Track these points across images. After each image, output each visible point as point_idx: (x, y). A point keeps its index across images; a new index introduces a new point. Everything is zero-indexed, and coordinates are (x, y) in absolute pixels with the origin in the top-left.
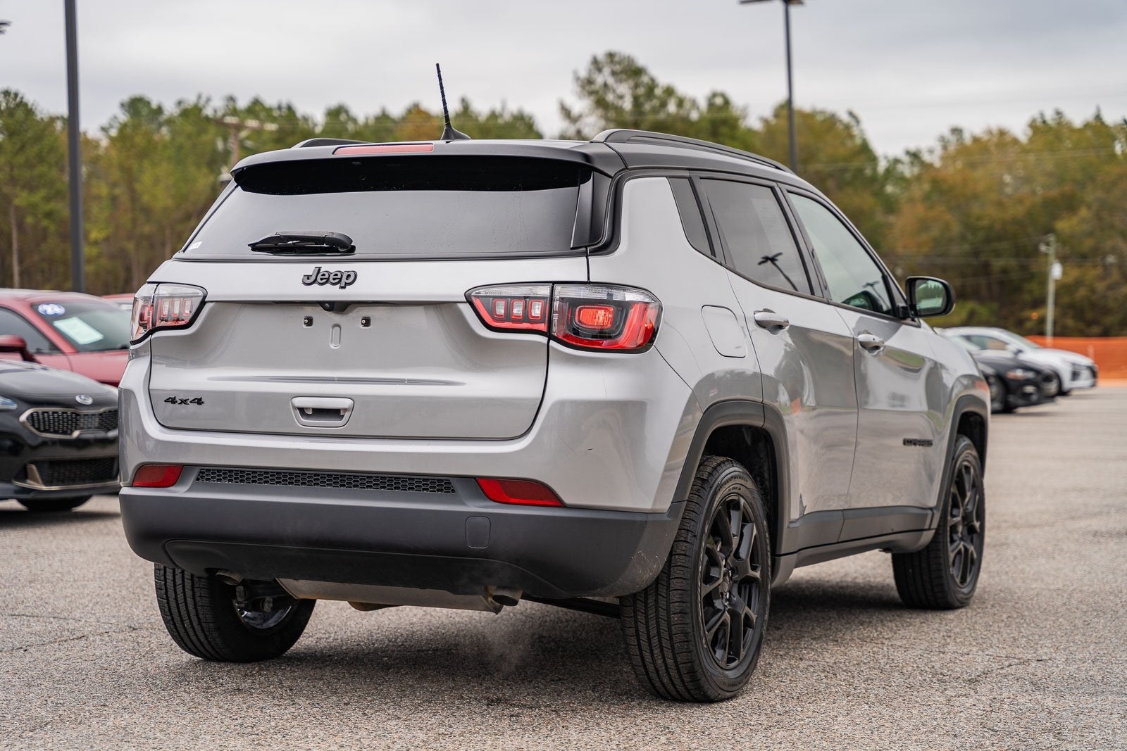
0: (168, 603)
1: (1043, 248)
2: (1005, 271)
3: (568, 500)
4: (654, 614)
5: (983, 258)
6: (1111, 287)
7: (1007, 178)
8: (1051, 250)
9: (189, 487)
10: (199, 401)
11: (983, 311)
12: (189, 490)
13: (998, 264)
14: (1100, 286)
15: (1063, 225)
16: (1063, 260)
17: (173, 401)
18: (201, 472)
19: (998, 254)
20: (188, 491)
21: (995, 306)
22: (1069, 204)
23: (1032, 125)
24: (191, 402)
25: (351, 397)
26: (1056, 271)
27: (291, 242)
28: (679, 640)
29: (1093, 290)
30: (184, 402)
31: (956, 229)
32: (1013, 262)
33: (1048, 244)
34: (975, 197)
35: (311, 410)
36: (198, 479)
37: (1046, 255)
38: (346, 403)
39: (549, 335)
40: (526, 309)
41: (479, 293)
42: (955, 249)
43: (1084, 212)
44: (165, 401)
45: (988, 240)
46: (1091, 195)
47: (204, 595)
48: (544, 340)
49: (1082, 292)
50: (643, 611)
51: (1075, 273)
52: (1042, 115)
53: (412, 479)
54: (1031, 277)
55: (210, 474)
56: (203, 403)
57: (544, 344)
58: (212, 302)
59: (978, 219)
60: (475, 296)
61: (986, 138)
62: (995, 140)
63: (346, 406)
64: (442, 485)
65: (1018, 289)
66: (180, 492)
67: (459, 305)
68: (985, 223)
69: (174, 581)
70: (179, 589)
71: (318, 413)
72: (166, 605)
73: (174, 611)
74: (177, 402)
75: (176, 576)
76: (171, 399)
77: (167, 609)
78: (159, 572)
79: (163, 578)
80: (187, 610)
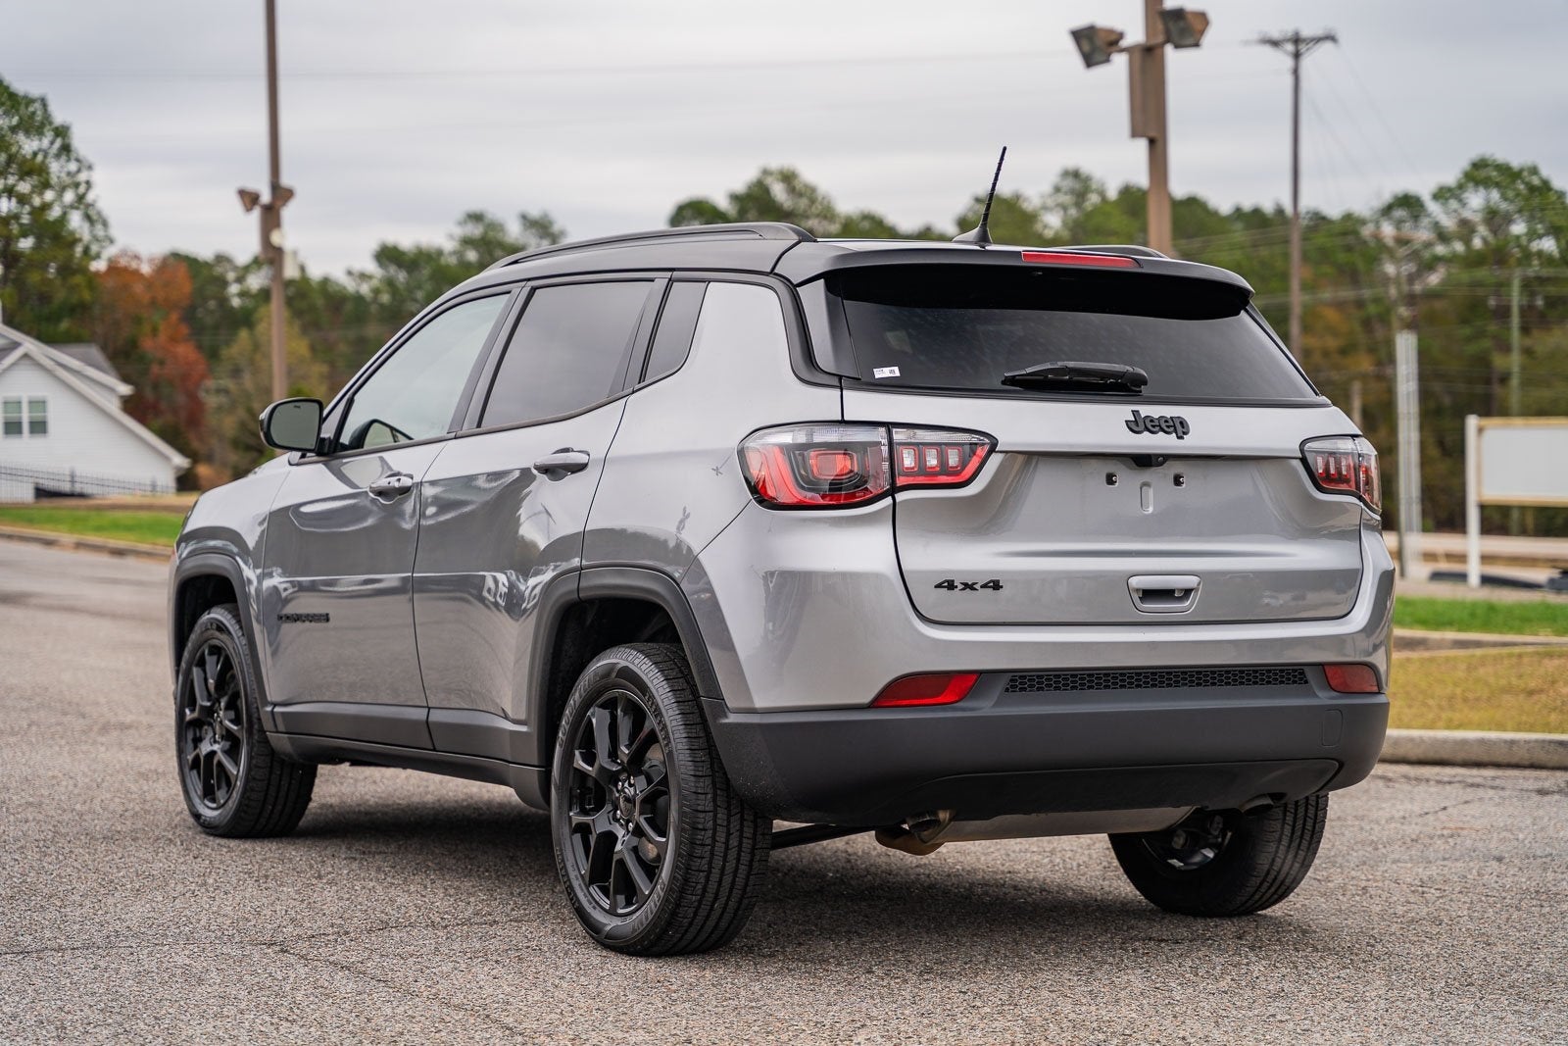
9: (996, 698)
10: (997, 586)
12: (996, 705)
17: (951, 585)
18: (1011, 680)
20: (994, 706)
24: (982, 587)
25: (1194, 574)
30: (969, 586)
36: (1007, 690)
38: (1191, 581)
39: (1358, 495)
41: (1307, 447)
44: (936, 587)
48: (1357, 501)
55: (1024, 681)
56: (1002, 587)
57: (1359, 506)
58: (1003, 452)
63: (1189, 586)
64: (1296, 675)
66: (985, 707)
67: (1292, 461)
69: (727, 843)
70: (732, 854)
71: (1149, 594)
72: (703, 880)
73: (712, 887)
74: (956, 587)
75: (732, 836)
76: (946, 584)
77: (699, 886)
78: (703, 833)
79: (708, 841)
80: (733, 883)
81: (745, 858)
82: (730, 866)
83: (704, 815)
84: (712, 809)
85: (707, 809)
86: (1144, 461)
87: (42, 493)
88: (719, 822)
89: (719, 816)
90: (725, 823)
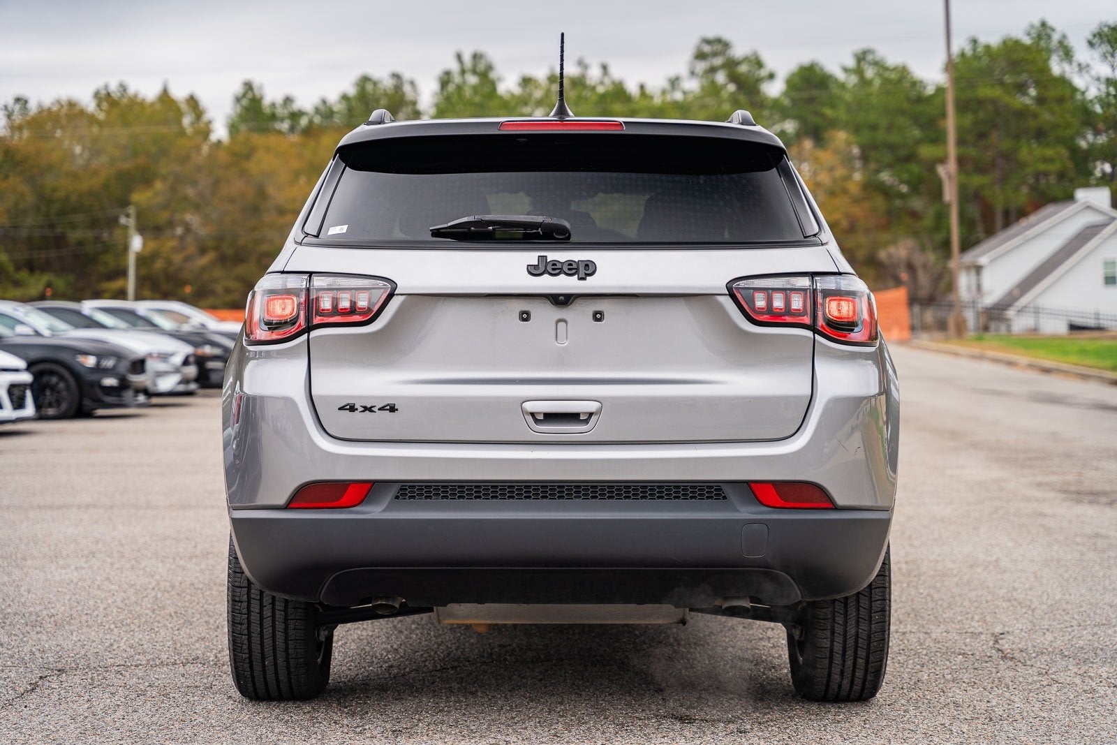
0: (249, 640)
1: (123, 220)
2: (80, 243)
3: (840, 501)
4: (854, 614)
5: (59, 230)
6: (187, 259)
7: (78, 150)
8: (131, 222)
9: (386, 504)
10: (393, 409)
11: (60, 283)
13: (74, 236)
14: (177, 259)
15: (140, 197)
16: (141, 230)
17: (352, 408)
18: (401, 489)
19: (73, 226)
20: (385, 510)
21: (71, 278)
22: (145, 178)
23: (97, 95)
24: (379, 409)
25: (597, 399)
26: (137, 243)
27: (491, 228)
28: (877, 639)
29: (169, 263)
30: (368, 409)
31: (30, 199)
32: (90, 234)
33: (128, 216)
34: (50, 168)
35: (543, 415)
36: (397, 497)
37: (126, 227)
38: (592, 406)
39: (812, 328)
40: (788, 302)
41: (739, 285)
42: (29, 221)
43: (158, 185)
44: (339, 409)
45: (63, 212)
46: (164, 168)
47: (299, 627)
48: (809, 334)
49: (159, 265)
50: (842, 612)
51: (152, 245)
52: (106, 87)
53: (661, 486)
54: (107, 248)
55: (412, 490)
56: (397, 410)
57: (810, 338)
58: (402, 295)
59: (54, 190)
60: (736, 288)
61: (55, 108)
62: (64, 111)
63: (593, 410)
64: (712, 491)
65: (92, 260)
66: (375, 511)
67: (719, 298)
68: (60, 194)
69: (261, 613)
70: (267, 623)
71: (551, 417)
72: (246, 642)
73: (256, 647)
74: (357, 409)
75: (265, 608)
76: (348, 407)
77: (245, 647)
78: (240, 604)
79: (245, 611)
80: (274, 645)
81: (280, 626)
82: (268, 632)
83: (240, 589)
84: (246, 585)
85: (242, 585)
86: (561, 300)
87: (1074, 328)
88: (253, 596)
89: (252, 591)
90: (258, 597)
